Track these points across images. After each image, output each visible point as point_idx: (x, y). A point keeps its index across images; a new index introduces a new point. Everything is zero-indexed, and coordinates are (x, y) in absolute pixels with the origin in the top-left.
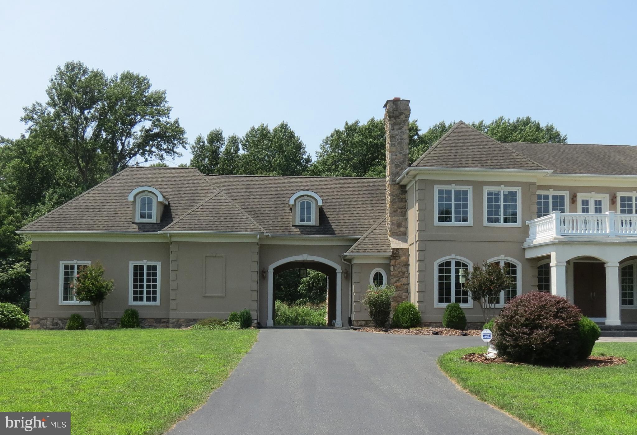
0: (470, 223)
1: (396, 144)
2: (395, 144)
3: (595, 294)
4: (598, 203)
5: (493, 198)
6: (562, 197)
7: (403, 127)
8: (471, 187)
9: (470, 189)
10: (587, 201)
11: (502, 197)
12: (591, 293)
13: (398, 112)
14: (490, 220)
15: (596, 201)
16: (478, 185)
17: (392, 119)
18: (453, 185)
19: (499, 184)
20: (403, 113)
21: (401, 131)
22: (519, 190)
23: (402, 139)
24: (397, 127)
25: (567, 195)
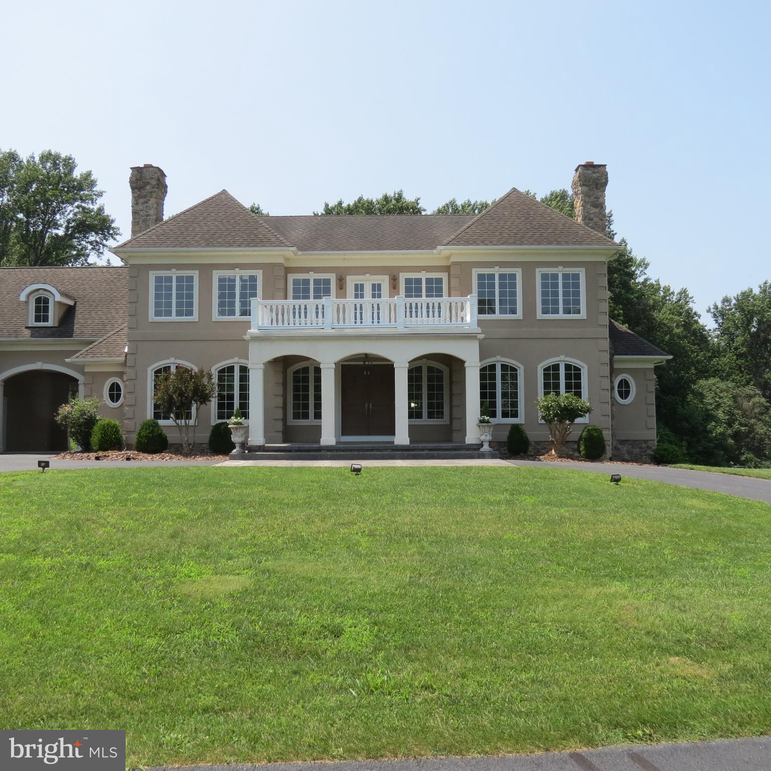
0: (195, 317)
1: (141, 222)
2: (138, 221)
3: (371, 404)
4: (376, 289)
5: (226, 286)
6: (327, 282)
7: (149, 200)
8: (197, 272)
9: (196, 274)
10: (362, 285)
11: (238, 284)
12: (366, 404)
13: (143, 182)
14: (222, 313)
15: (374, 285)
16: (206, 270)
17: (136, 190)
18: (174, 270)
19: (233, 266)
20: (148, 183)
21: (147, 205)
22: (259, 274)
23: (148, 215)
24: (141, 201)
25: (333, 277)
